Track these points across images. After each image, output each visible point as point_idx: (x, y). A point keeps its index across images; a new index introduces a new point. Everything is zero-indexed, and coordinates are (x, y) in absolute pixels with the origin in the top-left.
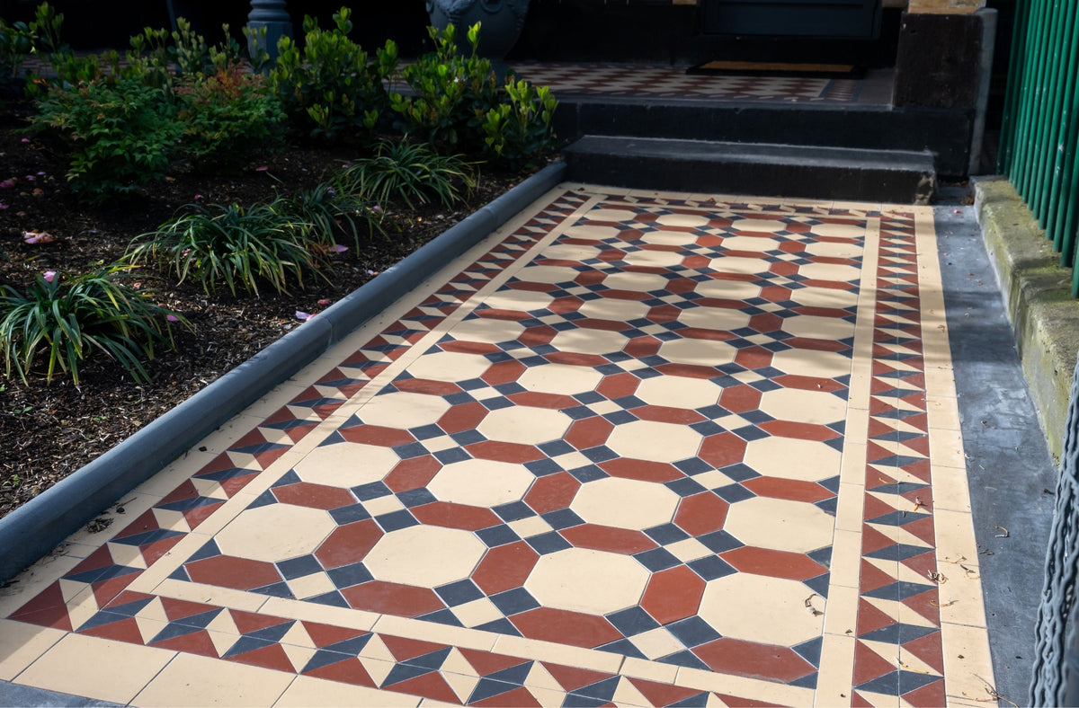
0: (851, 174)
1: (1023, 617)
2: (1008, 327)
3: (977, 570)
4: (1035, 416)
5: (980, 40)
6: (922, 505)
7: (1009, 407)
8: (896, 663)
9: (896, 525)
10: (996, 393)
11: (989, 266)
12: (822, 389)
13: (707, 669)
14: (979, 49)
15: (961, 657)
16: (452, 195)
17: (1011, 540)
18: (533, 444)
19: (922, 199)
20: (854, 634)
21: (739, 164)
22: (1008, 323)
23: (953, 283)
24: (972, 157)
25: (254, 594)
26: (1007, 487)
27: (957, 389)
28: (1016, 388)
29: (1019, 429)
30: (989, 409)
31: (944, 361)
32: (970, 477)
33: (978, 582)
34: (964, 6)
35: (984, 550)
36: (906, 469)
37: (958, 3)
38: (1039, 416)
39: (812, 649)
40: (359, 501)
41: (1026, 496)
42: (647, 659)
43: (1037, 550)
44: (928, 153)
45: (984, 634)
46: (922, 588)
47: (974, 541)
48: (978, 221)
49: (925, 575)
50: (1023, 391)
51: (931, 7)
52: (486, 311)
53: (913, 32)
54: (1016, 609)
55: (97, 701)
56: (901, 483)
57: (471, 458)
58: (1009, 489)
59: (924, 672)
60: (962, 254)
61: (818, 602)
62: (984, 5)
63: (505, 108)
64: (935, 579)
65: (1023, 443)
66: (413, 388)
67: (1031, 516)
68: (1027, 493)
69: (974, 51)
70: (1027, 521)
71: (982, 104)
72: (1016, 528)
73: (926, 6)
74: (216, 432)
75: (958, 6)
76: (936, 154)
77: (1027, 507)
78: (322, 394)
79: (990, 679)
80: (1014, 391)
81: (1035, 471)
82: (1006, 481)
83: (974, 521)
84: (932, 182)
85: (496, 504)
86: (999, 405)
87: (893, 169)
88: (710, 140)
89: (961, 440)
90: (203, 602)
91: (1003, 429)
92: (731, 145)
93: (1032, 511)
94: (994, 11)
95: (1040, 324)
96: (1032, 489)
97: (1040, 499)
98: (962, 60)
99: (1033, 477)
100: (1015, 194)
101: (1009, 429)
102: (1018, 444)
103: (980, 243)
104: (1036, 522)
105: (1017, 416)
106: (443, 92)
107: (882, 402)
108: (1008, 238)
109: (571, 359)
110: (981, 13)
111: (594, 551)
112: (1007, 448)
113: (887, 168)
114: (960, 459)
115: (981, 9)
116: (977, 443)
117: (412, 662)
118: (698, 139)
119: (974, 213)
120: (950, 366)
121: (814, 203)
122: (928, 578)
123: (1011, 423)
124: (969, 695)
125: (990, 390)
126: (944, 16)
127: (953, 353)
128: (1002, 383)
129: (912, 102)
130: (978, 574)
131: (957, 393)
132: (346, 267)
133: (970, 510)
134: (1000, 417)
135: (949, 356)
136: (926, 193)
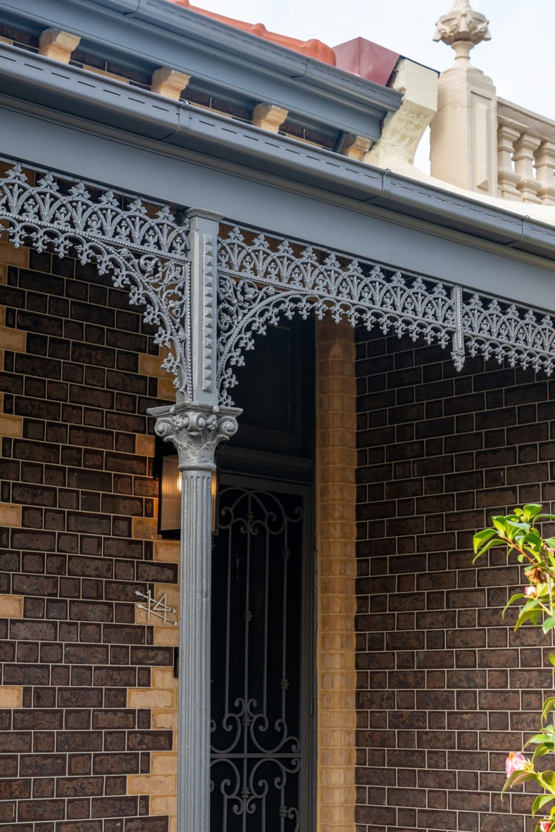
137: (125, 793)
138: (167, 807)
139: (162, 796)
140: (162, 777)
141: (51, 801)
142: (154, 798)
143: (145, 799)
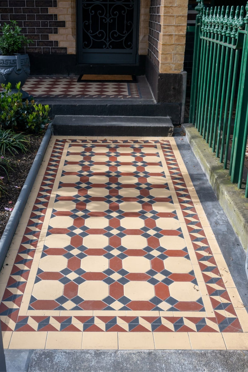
0: (148, 128)
1: (243, 283)
2: (211, 187)
3: (229, 271)
4: (228, 220)
5: (182, 81)
6: (210, 253)
7: (220, 217)
8: (220, 301)
9: (206, 261)
10: (215, 212)
11: (198, 162)
12: (170, 217)
13: (179, 311)
14: (182, 85)
15: (234, 297)
16: (26, 149)
17: (233, 261)
18: (102, 248)
19: (170, 135)
20: (208, 295)
21: (112, 126)
22: (210, 185)
23: (190, 170)
24: (182, 118)
25: (55, 311)
26: (228, 244)
27: (205, 212)
28: (220, 210)
29: (225, 225)
30: (215, 218)
31: (198, 202)
32: (218, 242)
33: (230, 275)
34: (177, 71)
35: (229, 265)
36: (202, 242)
37: (175, 70)
38: (229, 220)
39: (200, 300)
40: (65, 276)
41: (233, 246)
42: (164, 311)
43: (240, 263)
44: (168, 117)
45: (236, 290)
46: (218, 279)
47: (226, 263)
48: (189, 143)
49: (218, 275)
50: (222, 211)
51: (167, 71)
52: (60, 198)
53: (162, 79)
54: (241, 281)
55: (36, 349)
56: (202, 247)
57: (87, 256)
58: (228, 245)
59: (227, 302)
60: (189, 157)
61: (196, 286)
62: (183, 71)
63: (35, 114)
64: (220, 276)
65: (227, 230)
66: (55, 232)
67: (236, 253)
68: (233, 245)
69: (180, 85)
70: (236, 254)
71: (184, 101)
72: (234, 257)
73: (165, 71)
74: (6, 258)
75: (175, 71)
76: (171, 117)
77: (234, 250)
78: (29, 238)
79: (241, 301)
80: (220, 211)
81: (233, 238)
82: (227, 243)
83: (223, 256)
84: (173, 130)
85: (103, 271)
86: (218, 217)
87: (161, 126)
88: (99, 115)
89: (212, 230)
90: (43, 315)
91: (221, 225)
92: (106, 117)
93: (236, 251)
94: (186, 72)
95: (226, 193)
96: (234, 244)
97: (237, 247)
98: (177, 88)
99: (233, 240)
100: (199, 134)
101: (222, 225)
102: (226, 230)
103: (192, 152)
104: (238, 255)
105: (223, 220)
106: (12, 109)
107: (188, 219)
108: (205, 156)
109: (96, 214)
110: (182, 73)
111: (136, 281)
112: (224, 232)
113: (159, 126)
114: (213, 236)
115: (182, 72)
116: (216, 231)
117: (109, 323)
118: (94, 115)
119: (186, 139)
120: (200, 204)
121: (138, 138)
122: (219, 276)
123: (222, 223)
124: (239, 307)
125: (213, 211)
126: (171, 74)
127: (200, 198)
128: (216, 209)
129: (163, 101)
130: (229, 272)
131: (206, 214)
132: (8, 185)
133: (221, 253)
134: (219, 221)
135: (199, 200)
136: (171, 133)
137: (48, 13)
138: (65, 18)
139: (63, 15)
140: (62, 9)
141: (21, 15)
142: (59, 15)
143: (56, 15)
